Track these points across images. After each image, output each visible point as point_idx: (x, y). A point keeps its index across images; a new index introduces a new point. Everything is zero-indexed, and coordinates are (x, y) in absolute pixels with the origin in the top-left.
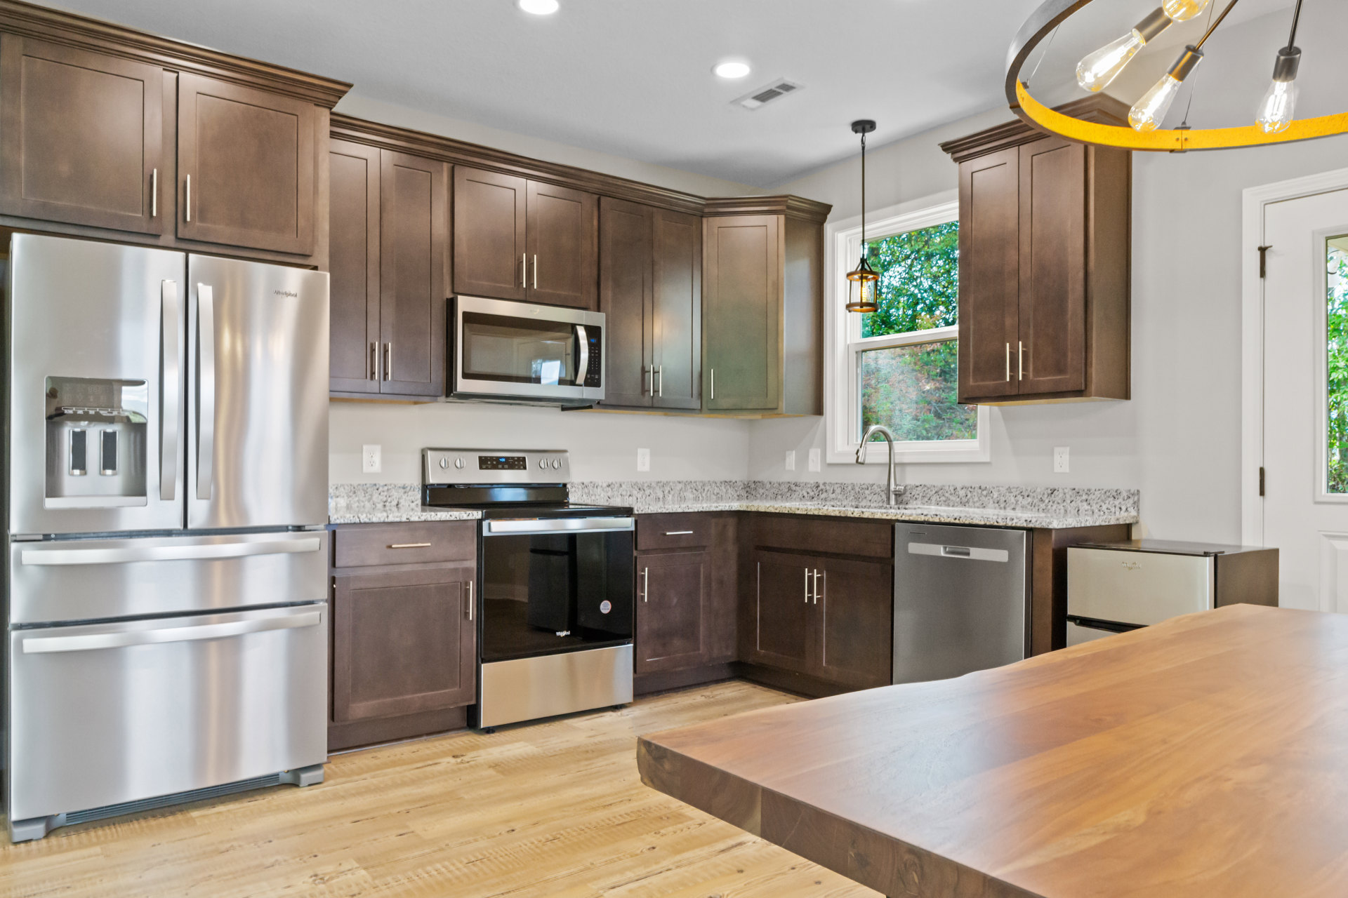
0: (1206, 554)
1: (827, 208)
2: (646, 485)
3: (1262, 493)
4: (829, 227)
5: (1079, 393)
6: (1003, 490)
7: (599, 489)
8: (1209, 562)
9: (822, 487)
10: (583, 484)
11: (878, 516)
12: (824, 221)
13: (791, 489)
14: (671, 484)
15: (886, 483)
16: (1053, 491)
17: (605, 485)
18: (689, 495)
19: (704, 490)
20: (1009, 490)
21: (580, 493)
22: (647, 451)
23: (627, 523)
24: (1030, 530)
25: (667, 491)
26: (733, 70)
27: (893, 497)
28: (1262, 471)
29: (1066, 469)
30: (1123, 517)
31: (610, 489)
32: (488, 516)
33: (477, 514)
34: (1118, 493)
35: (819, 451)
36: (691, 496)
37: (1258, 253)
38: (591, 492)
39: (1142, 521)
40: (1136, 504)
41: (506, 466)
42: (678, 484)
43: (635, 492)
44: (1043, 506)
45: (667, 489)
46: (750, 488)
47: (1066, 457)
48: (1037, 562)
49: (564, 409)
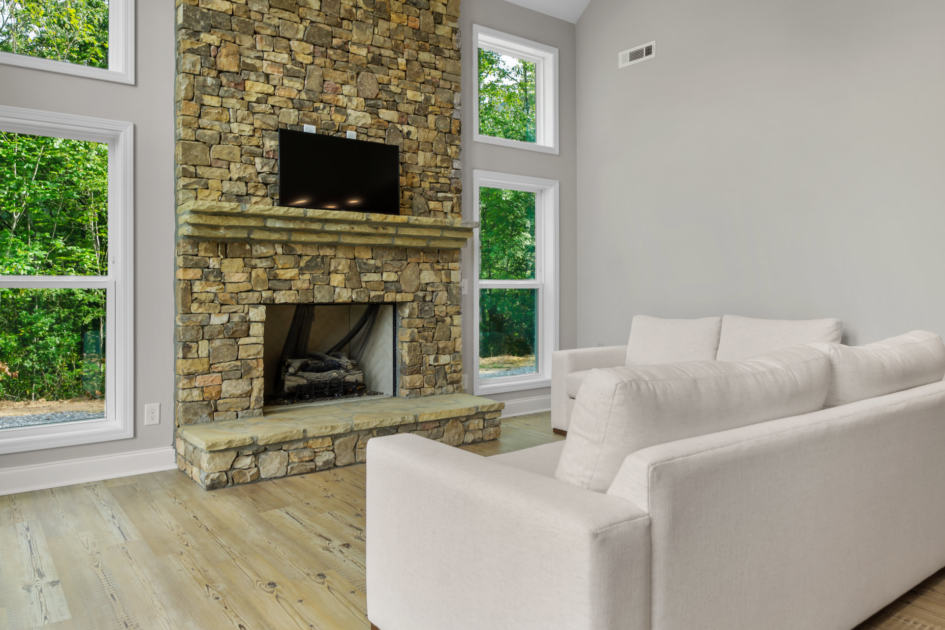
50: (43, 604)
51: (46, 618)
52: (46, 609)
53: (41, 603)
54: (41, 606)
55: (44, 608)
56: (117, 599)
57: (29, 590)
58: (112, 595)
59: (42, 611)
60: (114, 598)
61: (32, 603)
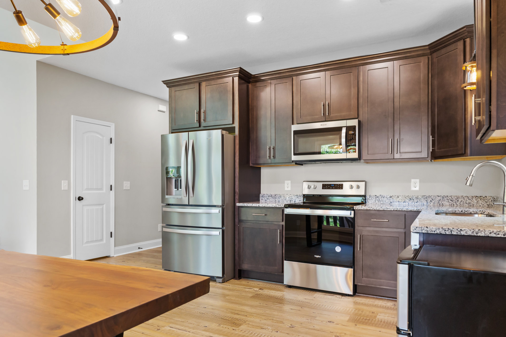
2: (415, 197)
7: (385, 199)
10: (376, 196)
14: (432, 197)
17: (388, 197)
18: (446, 203)
19: (458, 201)
21: (374, 200)
22: (418, 180)
25: (429, 201)
31: (391, 199)
36: (447, 204)
38: (380, 200)
41: (334, 188)
42: (437, 197)
45: (429, 200)
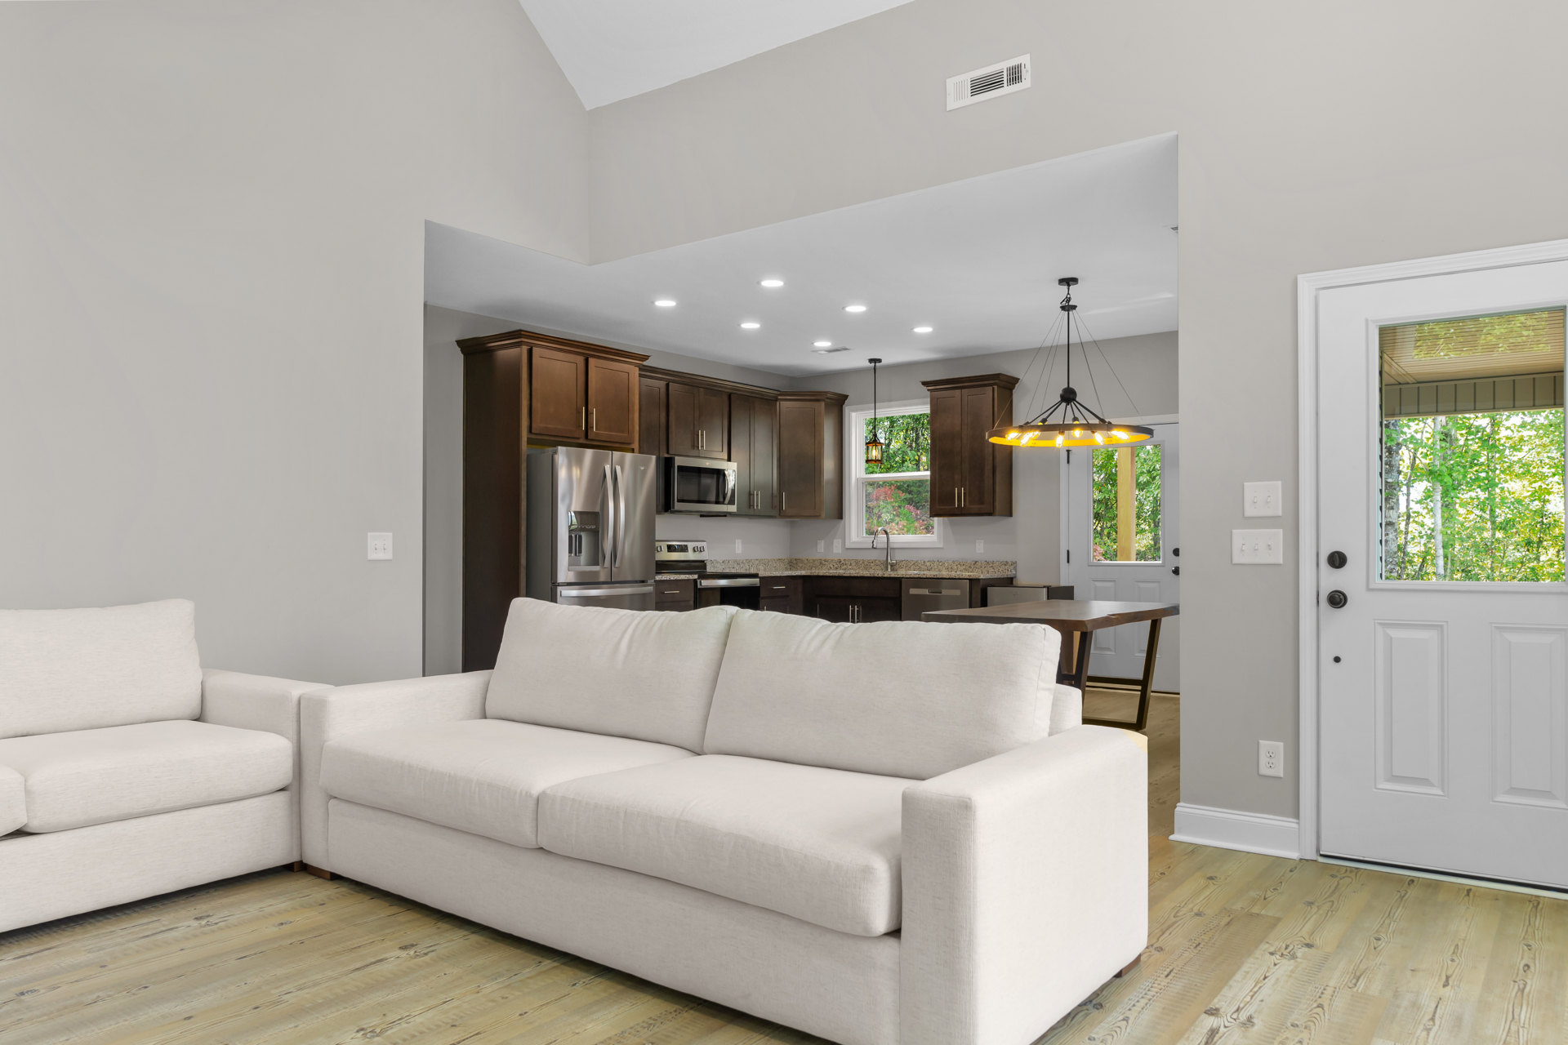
0: (1044, 587)
1: (846, 397)
2: (741, 561)
3: (1068, 562)
4: (846, 409)
5: (990, 514)
6: (950, 562)
7: (718, 564)
8: (1045, 590)
9: (843, 562)
11: (892, 576)
12: (844, 403)
13: (822, 563)
14: (753, 560)
15: (885, 559)
16: (976, 562)
17: (721, 561)
18: (761, 567)
19: (769, 564)
20: (954, 562)
21: (710, 566)
22: (740, 541)
23: (756, 581)
24: (970, 580)
26: (823, 344)
27: (889, 567)
28: (1068, 552)
29: (982, 551)
30: (1009, 574)
31: (724, 564)
32: (700, 577)
33: (696, 577)
34: (1007, 562)
35: (840, 541)
37: (1066, 453)
38: (715, 565)
39: (1018, 575)
40: (1015, 568)
41: (679, 550)
42: (756, 561)
43: (735, 566)
44: (971, 570)
45: (751, 564)
46: (792, 563)
47: (982, 545)
48: (974, 595)
49: (701, 516)
50: (1251, 994)
51: (1265, 978)
52: (1255, 986)
53: (1252, 997)
54: (1256, 993)
55: (1255, 990)
56: (1171, 968)
57: (1250, 1019)
58: (1167, 976)
59: (1260, 987)
60: (1170, 972)
61: (1262, 1001)
